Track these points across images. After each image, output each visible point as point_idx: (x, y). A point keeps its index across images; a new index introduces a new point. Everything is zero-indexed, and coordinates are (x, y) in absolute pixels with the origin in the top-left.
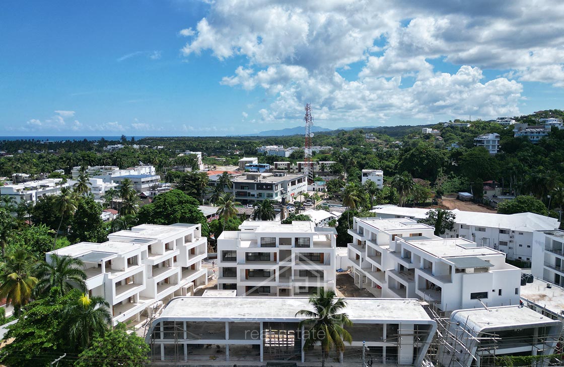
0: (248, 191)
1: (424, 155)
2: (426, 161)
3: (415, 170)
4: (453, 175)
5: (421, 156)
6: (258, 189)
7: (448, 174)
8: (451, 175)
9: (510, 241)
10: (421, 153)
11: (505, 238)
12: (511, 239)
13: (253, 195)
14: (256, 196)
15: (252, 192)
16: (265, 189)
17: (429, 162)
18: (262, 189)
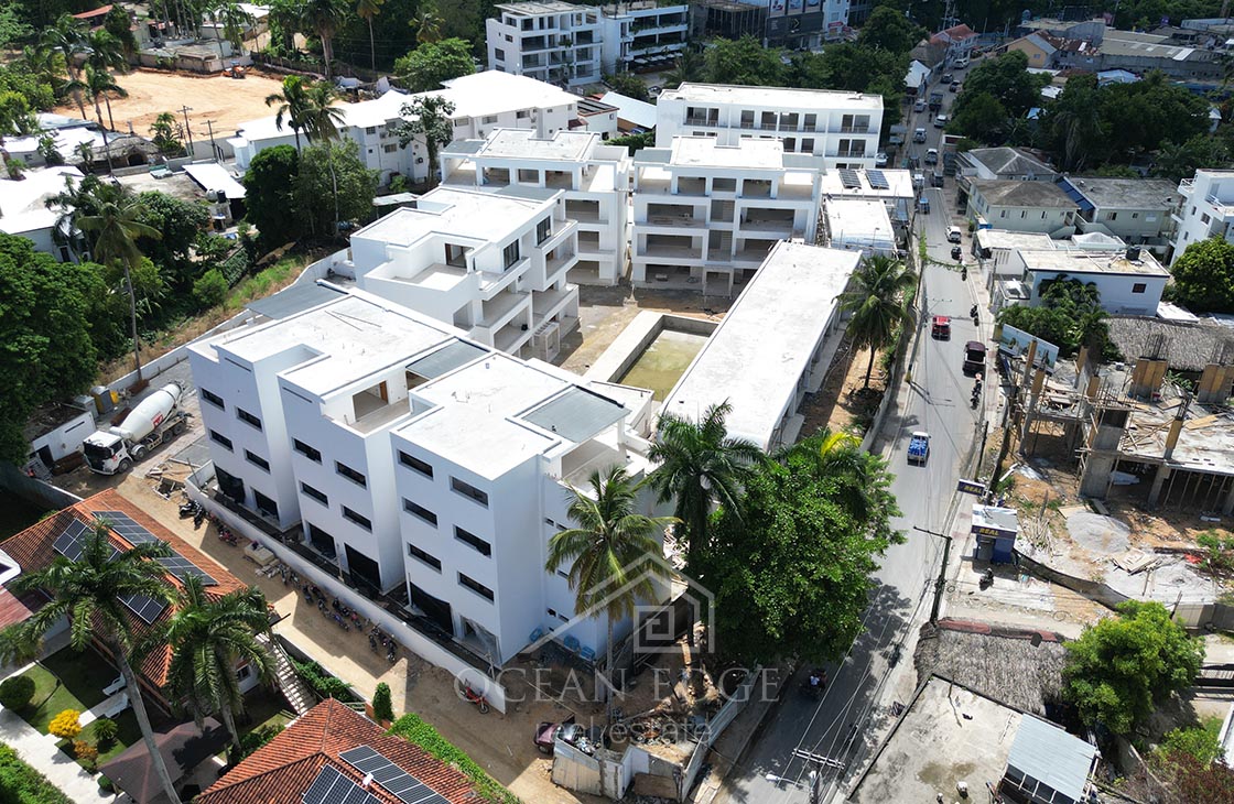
12: (533, 124)
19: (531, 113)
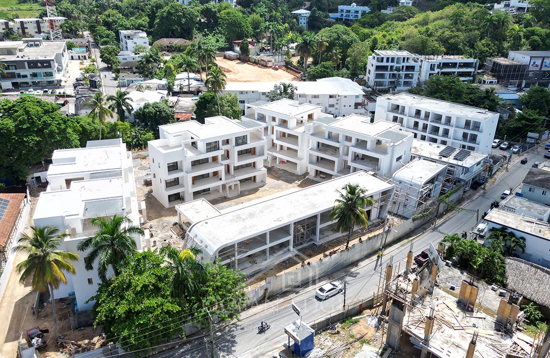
0: (17, 71)
1: (181, 14)
2: (184, 20)
3: (174, 30)
4: (207, 32)
5: (178, 14)
6: (30, 67)
7: (202, 32)
8: (205, 32)
9: (337, 104)
10: (177, 11)
11: (333, 101)
12: (337, 102)
13: (25, 76)
14: (29, 76)
15: (22, 72)
16: (39, 67)
17: (187, 20)
18: (36, 67)
19: (337, 96)
